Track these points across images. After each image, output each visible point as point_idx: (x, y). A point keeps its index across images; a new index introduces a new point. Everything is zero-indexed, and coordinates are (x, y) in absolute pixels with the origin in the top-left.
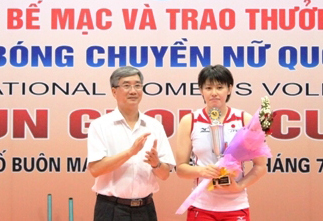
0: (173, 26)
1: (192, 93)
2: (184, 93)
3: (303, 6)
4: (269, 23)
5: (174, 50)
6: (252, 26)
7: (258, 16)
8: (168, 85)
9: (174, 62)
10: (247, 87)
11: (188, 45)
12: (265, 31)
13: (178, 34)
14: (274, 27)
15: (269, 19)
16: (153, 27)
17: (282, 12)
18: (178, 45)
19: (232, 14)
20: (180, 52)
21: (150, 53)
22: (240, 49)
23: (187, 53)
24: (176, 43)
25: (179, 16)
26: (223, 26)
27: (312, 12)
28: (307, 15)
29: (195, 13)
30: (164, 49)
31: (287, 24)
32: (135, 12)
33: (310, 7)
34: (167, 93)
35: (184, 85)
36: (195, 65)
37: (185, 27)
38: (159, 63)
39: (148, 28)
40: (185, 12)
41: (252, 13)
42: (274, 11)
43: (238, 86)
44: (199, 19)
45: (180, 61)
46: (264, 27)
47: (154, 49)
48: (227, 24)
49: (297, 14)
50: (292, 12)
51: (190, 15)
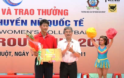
0: (16, 14)
1: (22, 33)
2: (19, 33)
3: (53, 9)
4: (44, 13)
5: (17, 21)
6: (39, 14)
7: (41, 11)
8: (15, 31)
9: (16, 24)
10: (37, 31)
11: (20, 19)
12: (43, 16)
13: (18, 16)
14: (45, 15)
15: (44, 12)
16: (11, 14)
17: (48, 10)
18: (18, 19)
19: (33, 10)
20: (18, 21)
21: (10, 22)
22: (36, 21)
23: (20, 22)
24: (17, 19)
25: (18, 11)
26: (31, 14)
27: (56, 10)
28: (55, 11)
29: (23, 10)
30: (14, 20)
31: (49, 14)
32: (5, 10)
33: (56, 9)
34: (14, 33)
35: (19, 31)
36: (23, 25)
37: (20, 14)
38: (12, 24)
39: (9, 14)
40: (20, 10)
41: (39, 10)
42: (45, 10)
43: (35, 31)
44: (24, 12)
45: (18, 24)
46: (43, 14)
47: (11, 20)
48: (32, 13)
49: (52, 11)
50: (50, 10)
51: (21, 11)
